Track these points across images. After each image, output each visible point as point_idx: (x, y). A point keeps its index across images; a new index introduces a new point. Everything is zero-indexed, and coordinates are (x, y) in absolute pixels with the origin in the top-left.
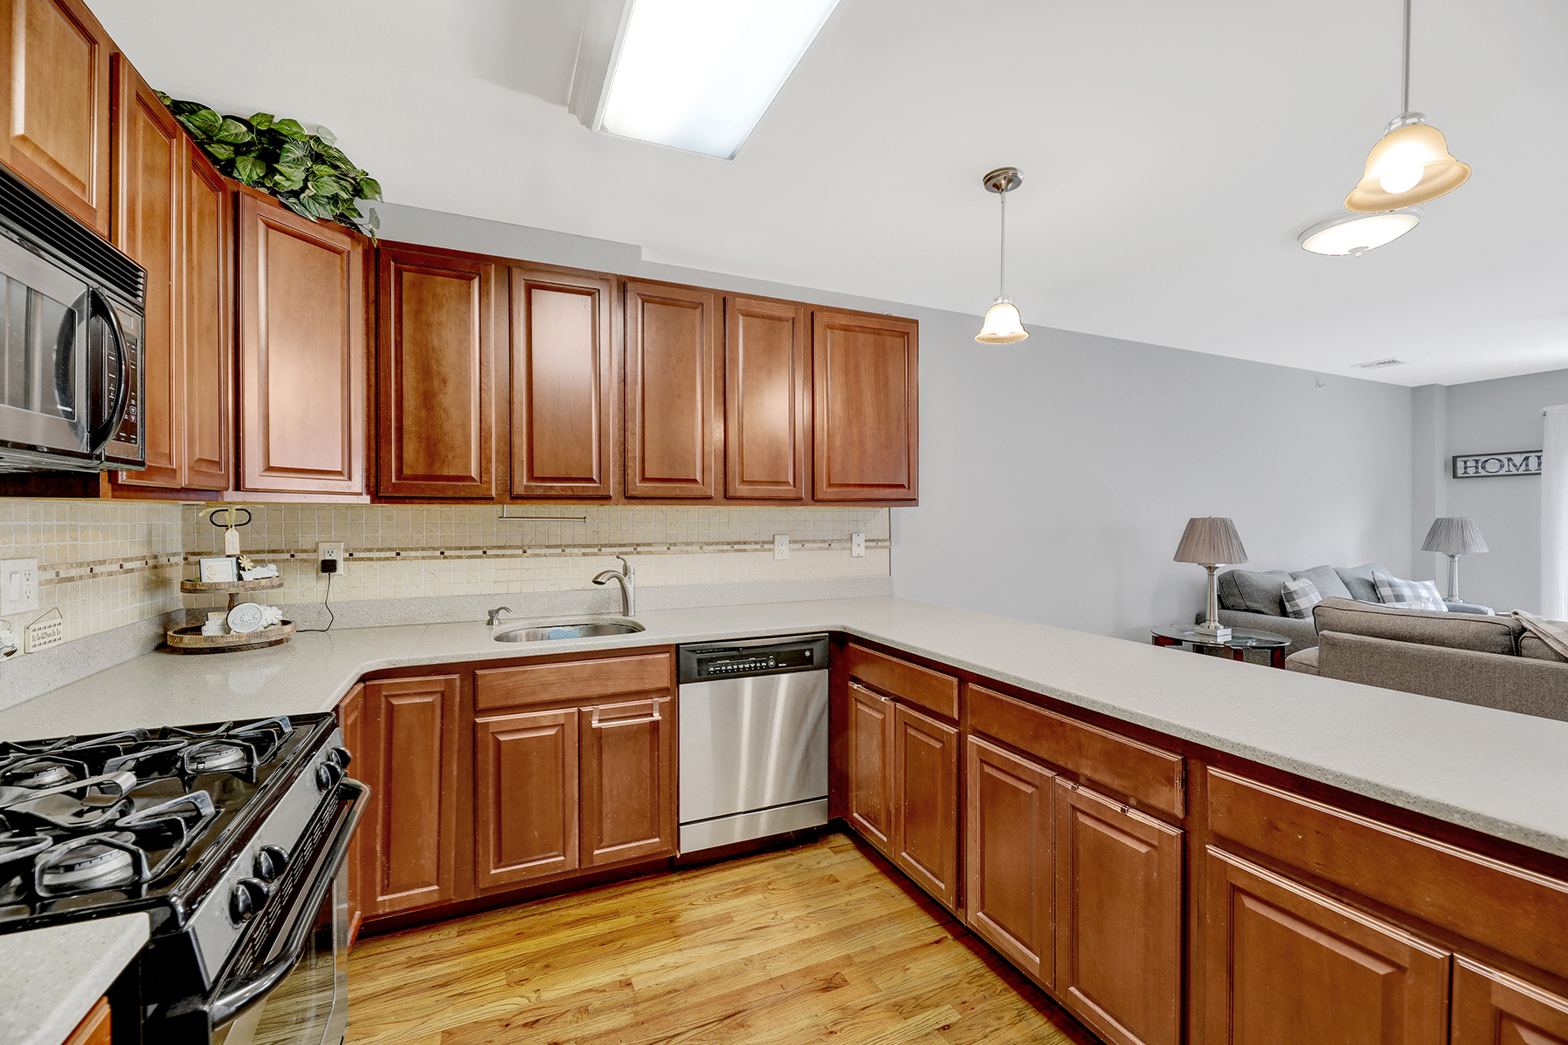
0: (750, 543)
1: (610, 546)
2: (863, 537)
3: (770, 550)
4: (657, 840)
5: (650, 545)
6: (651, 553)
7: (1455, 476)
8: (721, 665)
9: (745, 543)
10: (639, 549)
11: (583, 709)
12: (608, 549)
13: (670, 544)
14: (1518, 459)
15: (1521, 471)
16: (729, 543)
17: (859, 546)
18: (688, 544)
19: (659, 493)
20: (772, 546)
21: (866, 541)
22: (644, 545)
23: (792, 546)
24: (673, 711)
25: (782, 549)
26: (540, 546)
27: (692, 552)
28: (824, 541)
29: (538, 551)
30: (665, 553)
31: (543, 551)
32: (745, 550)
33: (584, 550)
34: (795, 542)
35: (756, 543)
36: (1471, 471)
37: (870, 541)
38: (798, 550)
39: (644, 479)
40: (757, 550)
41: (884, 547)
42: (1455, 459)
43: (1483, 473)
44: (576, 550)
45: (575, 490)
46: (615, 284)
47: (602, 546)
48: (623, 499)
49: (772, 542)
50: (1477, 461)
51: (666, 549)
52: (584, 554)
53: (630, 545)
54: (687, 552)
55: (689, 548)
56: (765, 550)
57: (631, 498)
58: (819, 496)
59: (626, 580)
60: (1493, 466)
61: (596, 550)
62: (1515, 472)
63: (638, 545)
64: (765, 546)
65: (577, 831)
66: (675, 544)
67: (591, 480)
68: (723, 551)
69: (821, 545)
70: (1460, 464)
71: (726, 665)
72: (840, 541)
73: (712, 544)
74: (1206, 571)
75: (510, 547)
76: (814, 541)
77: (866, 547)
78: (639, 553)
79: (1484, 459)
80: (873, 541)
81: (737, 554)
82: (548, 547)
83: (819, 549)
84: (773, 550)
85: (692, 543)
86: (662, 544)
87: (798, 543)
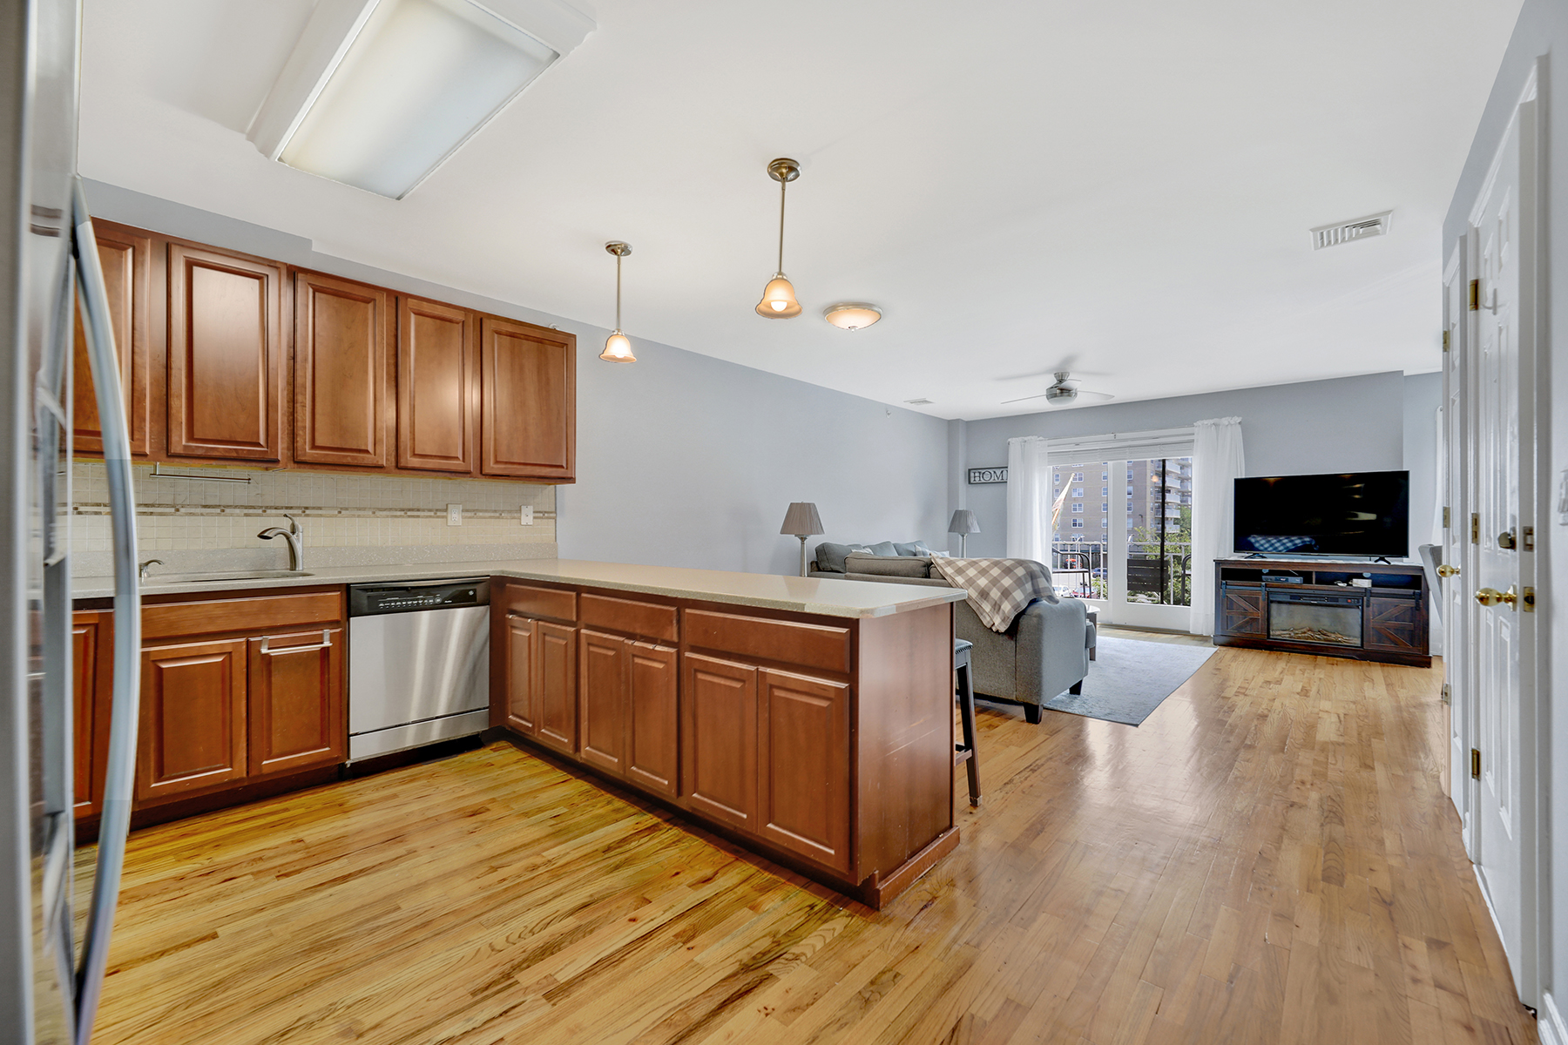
0: (424, 510)
1: (276, 508)
2: (531, 508)
3: (443, 517)
4: (327, 749)
5: (320, 508)
6: (321, 516)
7: (970, 483)
8: (390, 602)
9: (418, 510)
10: (307, 512)
11: (252, 639)
12: (274, 511)
13: (341, 508)
14: (998, 472)
15: (1000, 480)
16: (402, 510)
17: (527, 517)
18: (359, 509)
19: (330, 460)
20: (445, 514)
21: (534, 512)
22: (314, 508)
23: (463, 514)
24: (343, 641)
25: (455, 517)
26: (196, 506)
27: (364, 516)
28: (495, 511)
29: (192, 510)
30: (336, 516)
31: (199, 510)
32: (418, 517)
33: (246, 511)
34: (467, 511)
35: (430, 510)
36: (977, 479)
37: (537, 512)
38: (470, 517)
39: (314, 447)
40: (430, 517)
41: (550, 518)
42: (970, 470)
43: (983, 481)
44: (237, 511)
45: (240, 452)
46: (284, 272)
47: (267, 507)
48: (292, 464)
49: (446, 510)
50: (980, 473)
51: (336, 512)
52: (246, 515)
53: (298, 508)
54: (359, 516)
55: (361, 513)
56: (438, 517)
57: (299, 462)
58: (486, 470)
59: (294, 538)
60: (987, 477)
61: (260, 511)
62: (997, 481)
63: (307, 508)
64: (439, 514)
65: (245, 745)
66: (347, 509)
67: (258, 445)
68: (396, 516)
69: (492, 514)
70: (972, 474)
71: (395, 601)
72: (510, 512)
73: (385, 510)
74: (800, 541)
75: (160, 505)
76: (486, 511)
77: (534, 518)
78: (308, 515)
79: (983, 471)
80: (540, 512)
81: (410, 519)
82: (205, 506)
83: (491, 517)
84: (446, 517)
85: (364, 509)
86: (332, 508)
87: (470, 511)
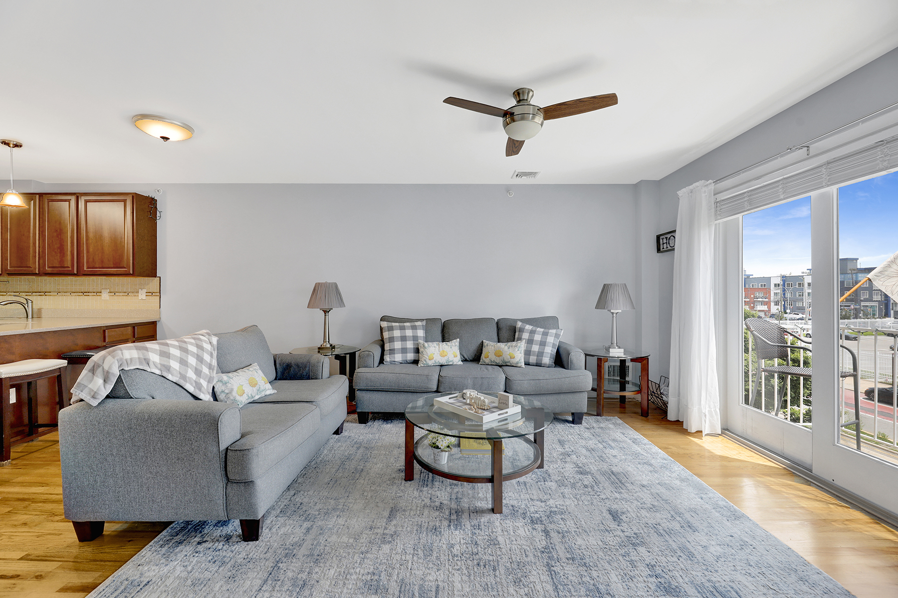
0: (91, 293)
2: (145, 291)
3: (100, 295)
5: (50, 292)
6: (51, 295)
7: (659, 250)
10: (46, 294)
12: (35, 294)
16: (82, 292)
17: (142, 295)
20: (100, 294)
21: (146, 293)
22: (48, 292)
23: (110, 294)
25: (105, 295)
29: (10, 294)
30: (56, 295)
32: (89, 295)
34: (111, 292)
35: (94, 292)
36: (665, 246)
37: (148, 293)
38: (112, 296)
40: (94, 295)
41: (156, 296)
42: (658, 237)
43: (669, 247)
49: (101, 292)
50: (667, 238)
53: (43, 292)
55: (65, 294)
56: (98, 296)
64: (98, 294)
66: (60, 292)
68: (79, 295)
69: (124, 294)
70: (661, 241)
72: (133, 293)
73: (75, 293)
76: (122, 292)
77: (146, 295)
78: (46, 295)
79: (668, 236)
80: (150, 293)
81: (86, 297)
82: (14, 292)
83: (123, 295)
84: (101, 295)
85: (67, 292)
86: (55, 292)
87: (113, 293)
